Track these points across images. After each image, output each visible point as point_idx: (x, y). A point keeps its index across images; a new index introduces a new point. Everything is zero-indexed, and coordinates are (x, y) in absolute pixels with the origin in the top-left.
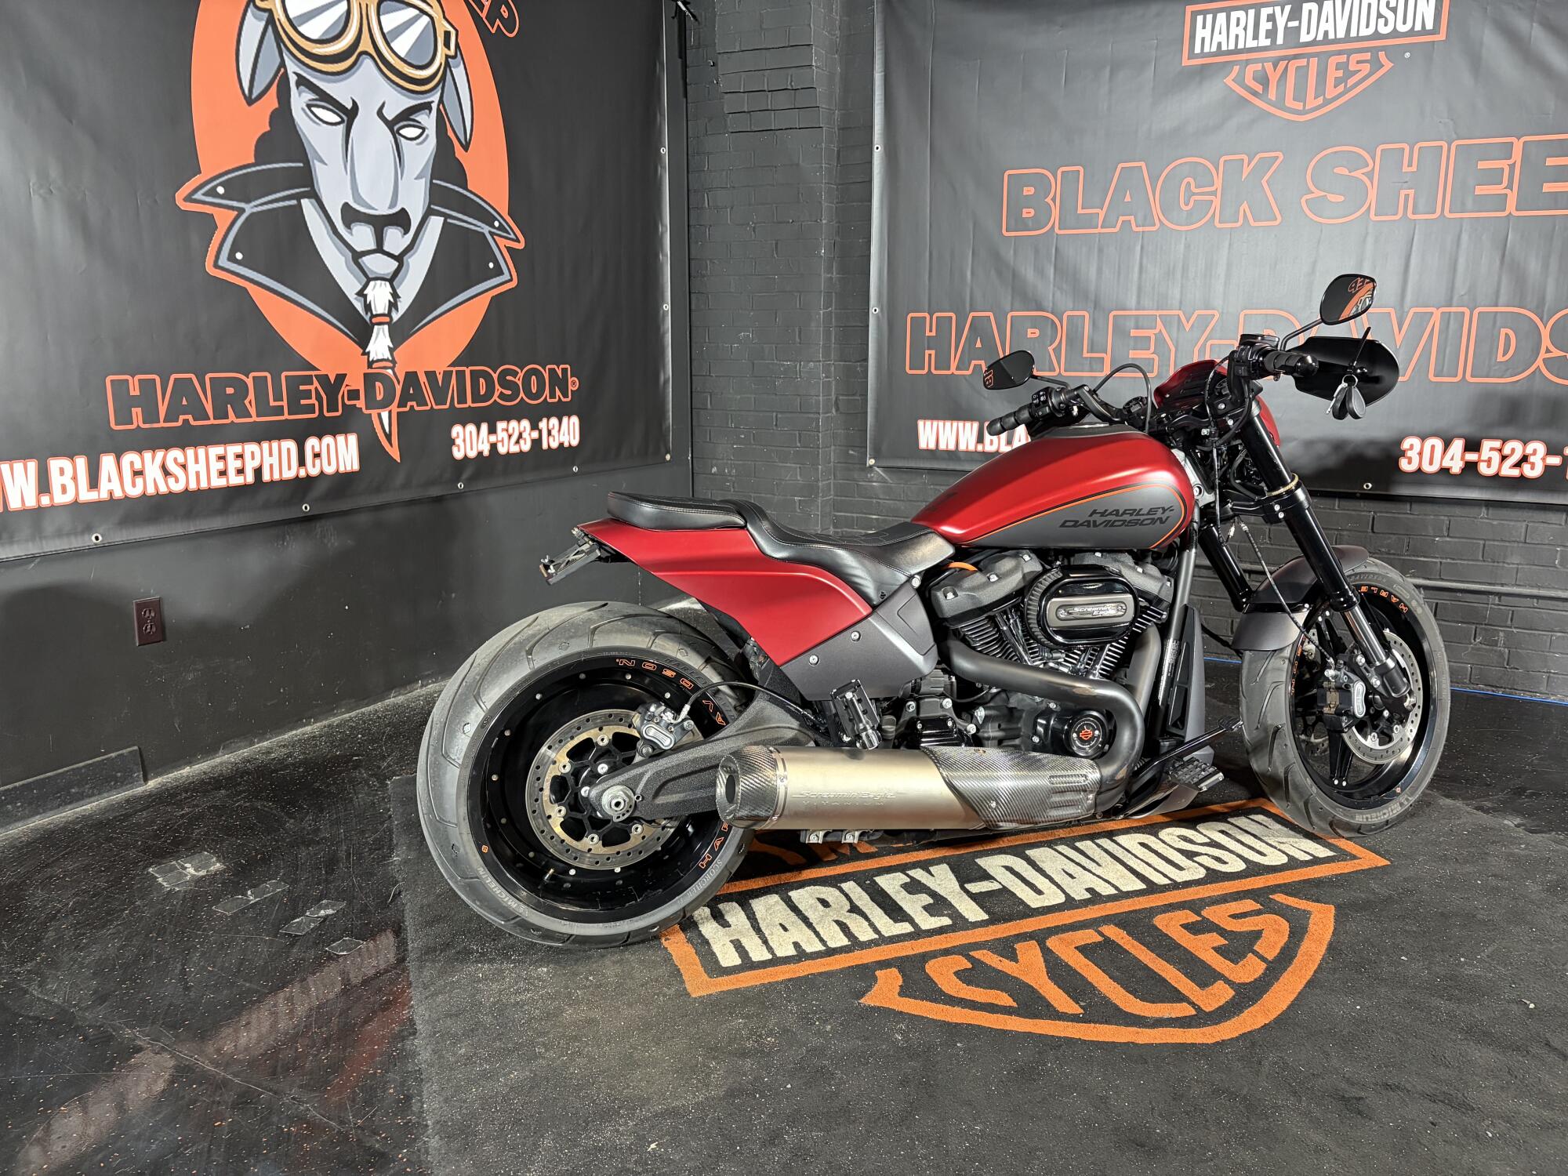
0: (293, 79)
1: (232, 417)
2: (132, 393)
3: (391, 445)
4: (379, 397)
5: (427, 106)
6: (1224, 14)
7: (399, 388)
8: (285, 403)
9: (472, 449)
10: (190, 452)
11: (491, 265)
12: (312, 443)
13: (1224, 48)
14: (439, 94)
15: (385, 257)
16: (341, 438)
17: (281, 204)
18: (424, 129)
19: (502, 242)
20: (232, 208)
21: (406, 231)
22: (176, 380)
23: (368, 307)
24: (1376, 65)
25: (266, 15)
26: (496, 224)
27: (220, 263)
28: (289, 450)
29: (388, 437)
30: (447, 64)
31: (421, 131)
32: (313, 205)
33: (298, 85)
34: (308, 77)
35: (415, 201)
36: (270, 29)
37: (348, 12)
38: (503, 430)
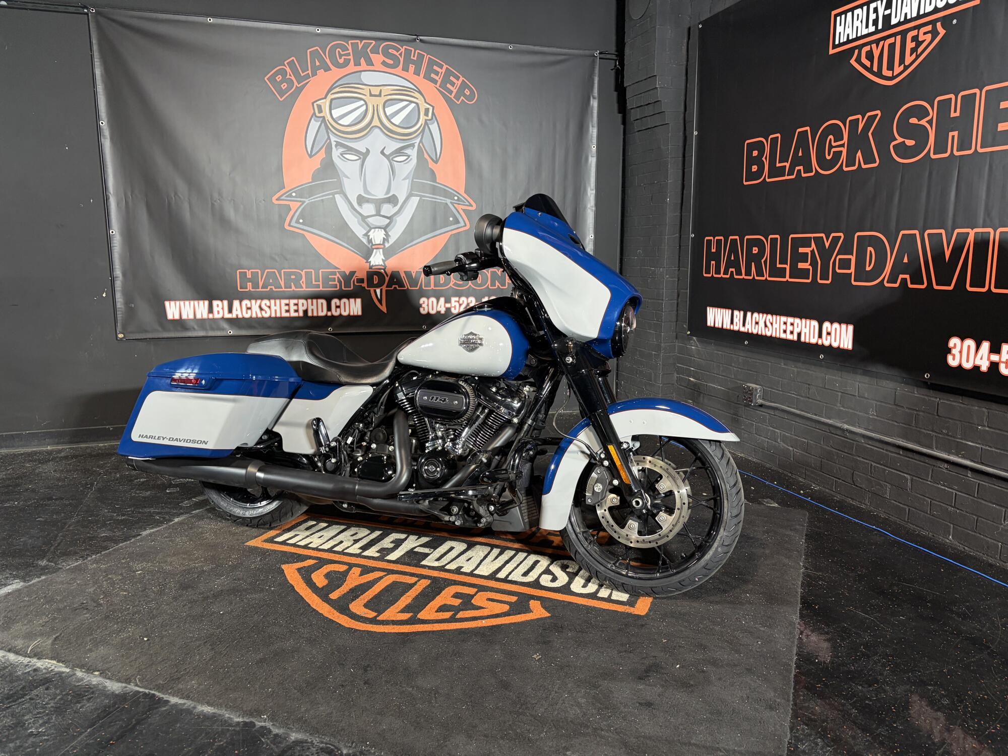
0: (334, 144)
1: (293, 288)
2: (248, 277)
3: (382, 305)
4: (375, 282)
5: (413, 145)
6: (851, 13)
7: (387, 279)
8: (321, 283)
9: (433, 309)
10: (272, 301)
11: (451, 219)
12: (335, 302)
13: (850, 38)
14: (419, 139)
15: (381, 218)
16: (352, 300)
17: (324, 198)
18: (409, 156)
19: (460, 208)
20: (300, 201)
21: (395, 204)
22: (268, 272)
23: (370, 241)
24: (934, 33)
25: (321, 119)
26: (456, 198)
27: (292, 224)
28: (322, 304)
29: (380, 301)
30: (426, 123)
31: (406, 157)
32: (341, 197)
33: (336, 146)
34: (342, 142)
35: (401, 190)
36: (323, 124)
37: (367, 110)
38: (455, 301)
